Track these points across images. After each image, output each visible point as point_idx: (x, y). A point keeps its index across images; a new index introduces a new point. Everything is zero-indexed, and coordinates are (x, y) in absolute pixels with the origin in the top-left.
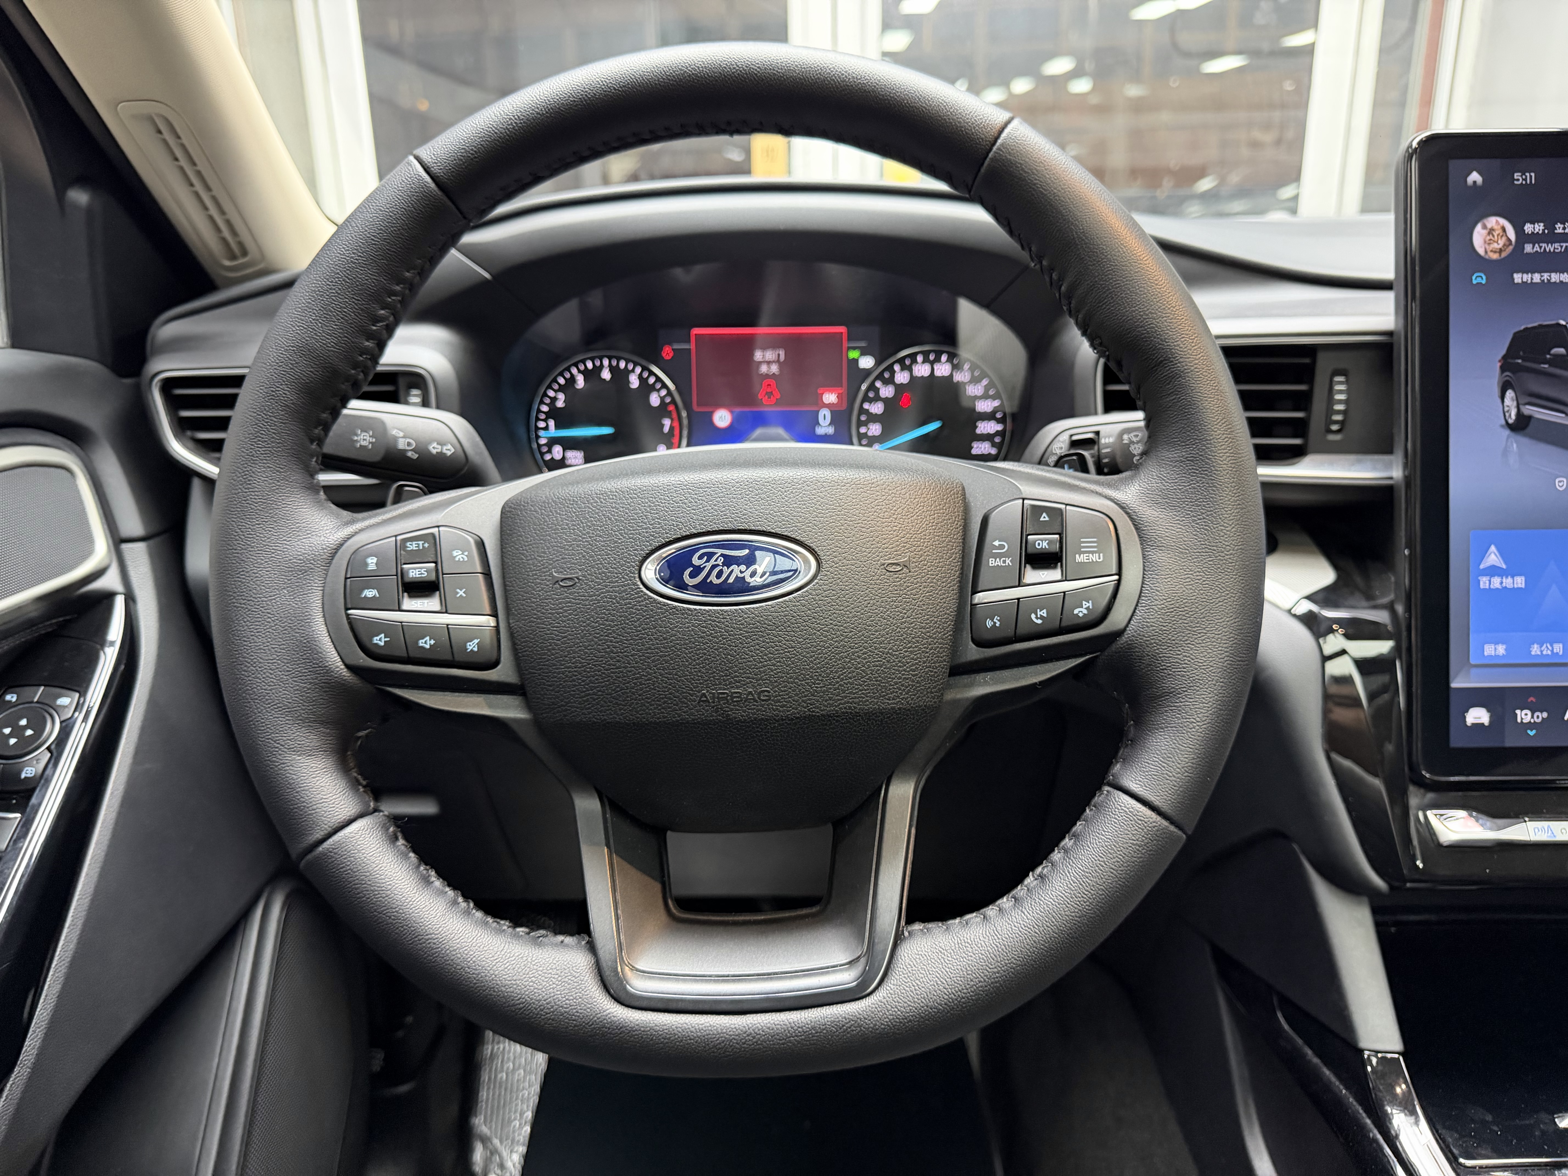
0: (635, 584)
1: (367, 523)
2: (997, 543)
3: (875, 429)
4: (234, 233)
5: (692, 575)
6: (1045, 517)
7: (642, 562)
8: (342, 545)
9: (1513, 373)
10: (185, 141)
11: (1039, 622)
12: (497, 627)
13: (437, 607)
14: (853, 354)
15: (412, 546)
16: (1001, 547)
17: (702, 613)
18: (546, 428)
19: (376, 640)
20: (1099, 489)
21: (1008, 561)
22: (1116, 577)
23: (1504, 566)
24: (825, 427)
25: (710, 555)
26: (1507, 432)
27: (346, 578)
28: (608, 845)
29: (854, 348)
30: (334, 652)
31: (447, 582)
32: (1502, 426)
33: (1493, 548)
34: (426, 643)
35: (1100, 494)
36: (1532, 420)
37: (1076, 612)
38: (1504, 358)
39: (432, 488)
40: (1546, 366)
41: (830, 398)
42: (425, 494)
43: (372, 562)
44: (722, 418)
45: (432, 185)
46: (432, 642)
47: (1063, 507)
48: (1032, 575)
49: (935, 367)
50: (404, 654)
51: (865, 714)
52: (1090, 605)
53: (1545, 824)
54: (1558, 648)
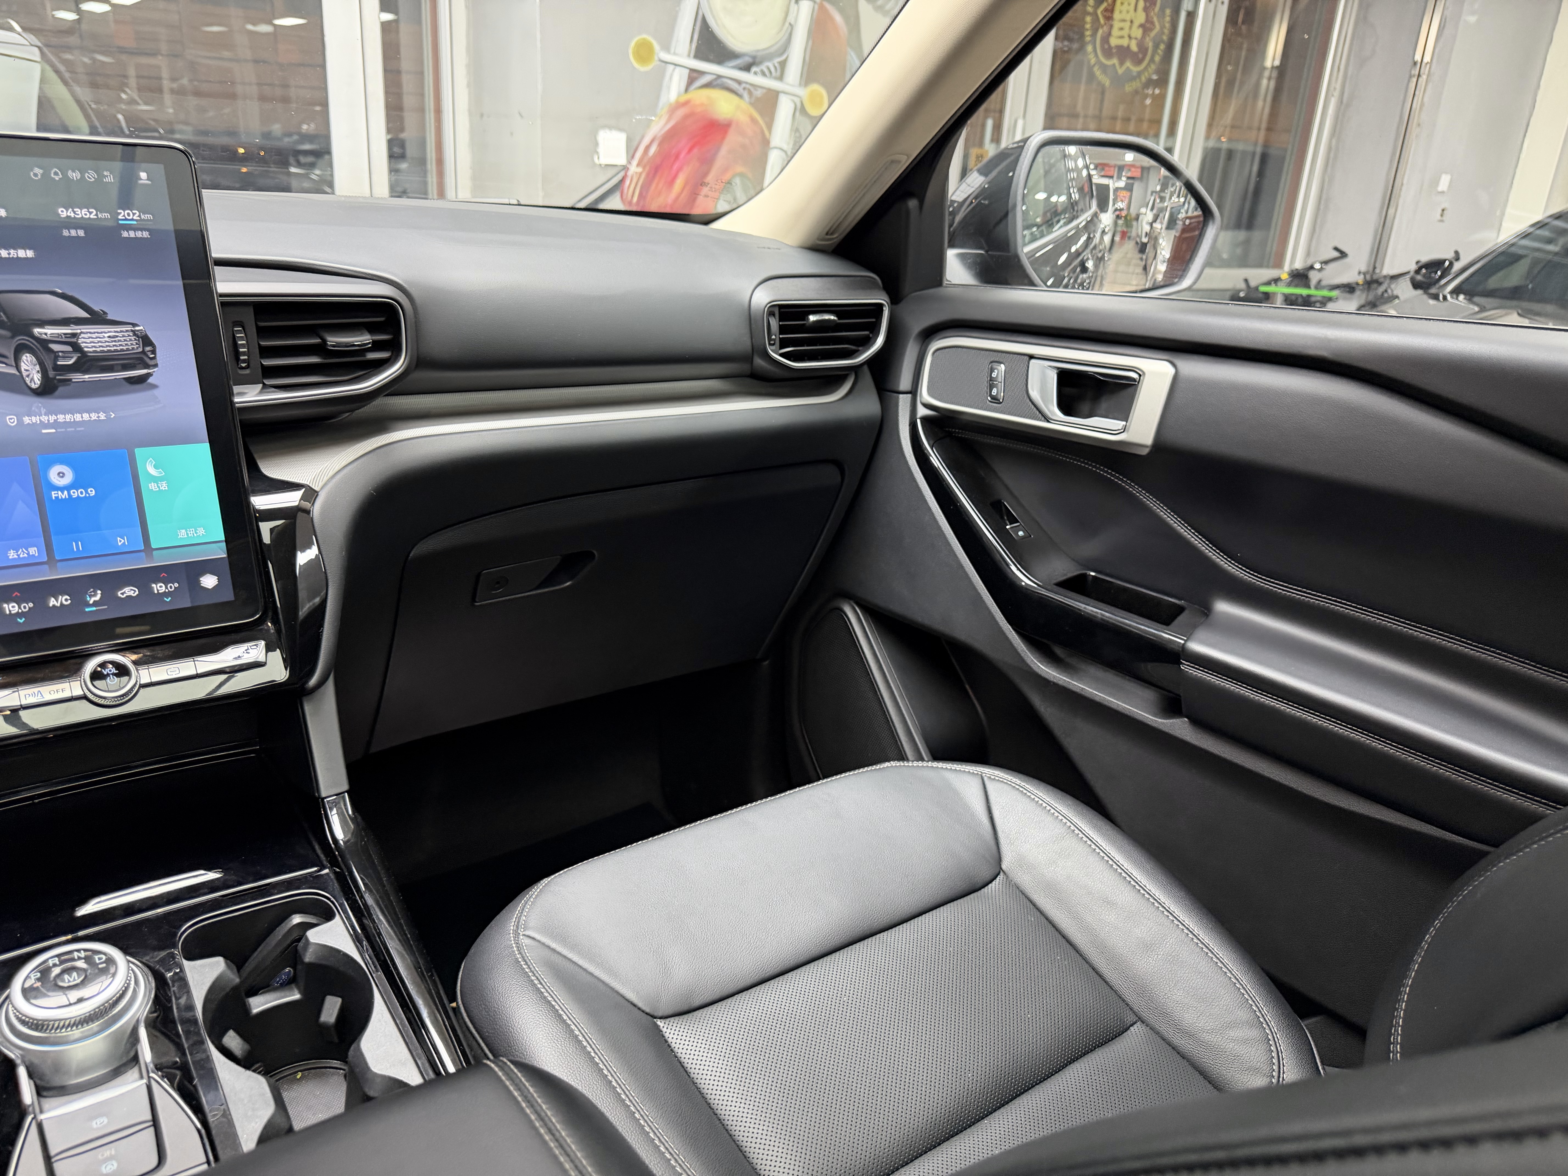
53: (36, 690)
54: (33, 551)
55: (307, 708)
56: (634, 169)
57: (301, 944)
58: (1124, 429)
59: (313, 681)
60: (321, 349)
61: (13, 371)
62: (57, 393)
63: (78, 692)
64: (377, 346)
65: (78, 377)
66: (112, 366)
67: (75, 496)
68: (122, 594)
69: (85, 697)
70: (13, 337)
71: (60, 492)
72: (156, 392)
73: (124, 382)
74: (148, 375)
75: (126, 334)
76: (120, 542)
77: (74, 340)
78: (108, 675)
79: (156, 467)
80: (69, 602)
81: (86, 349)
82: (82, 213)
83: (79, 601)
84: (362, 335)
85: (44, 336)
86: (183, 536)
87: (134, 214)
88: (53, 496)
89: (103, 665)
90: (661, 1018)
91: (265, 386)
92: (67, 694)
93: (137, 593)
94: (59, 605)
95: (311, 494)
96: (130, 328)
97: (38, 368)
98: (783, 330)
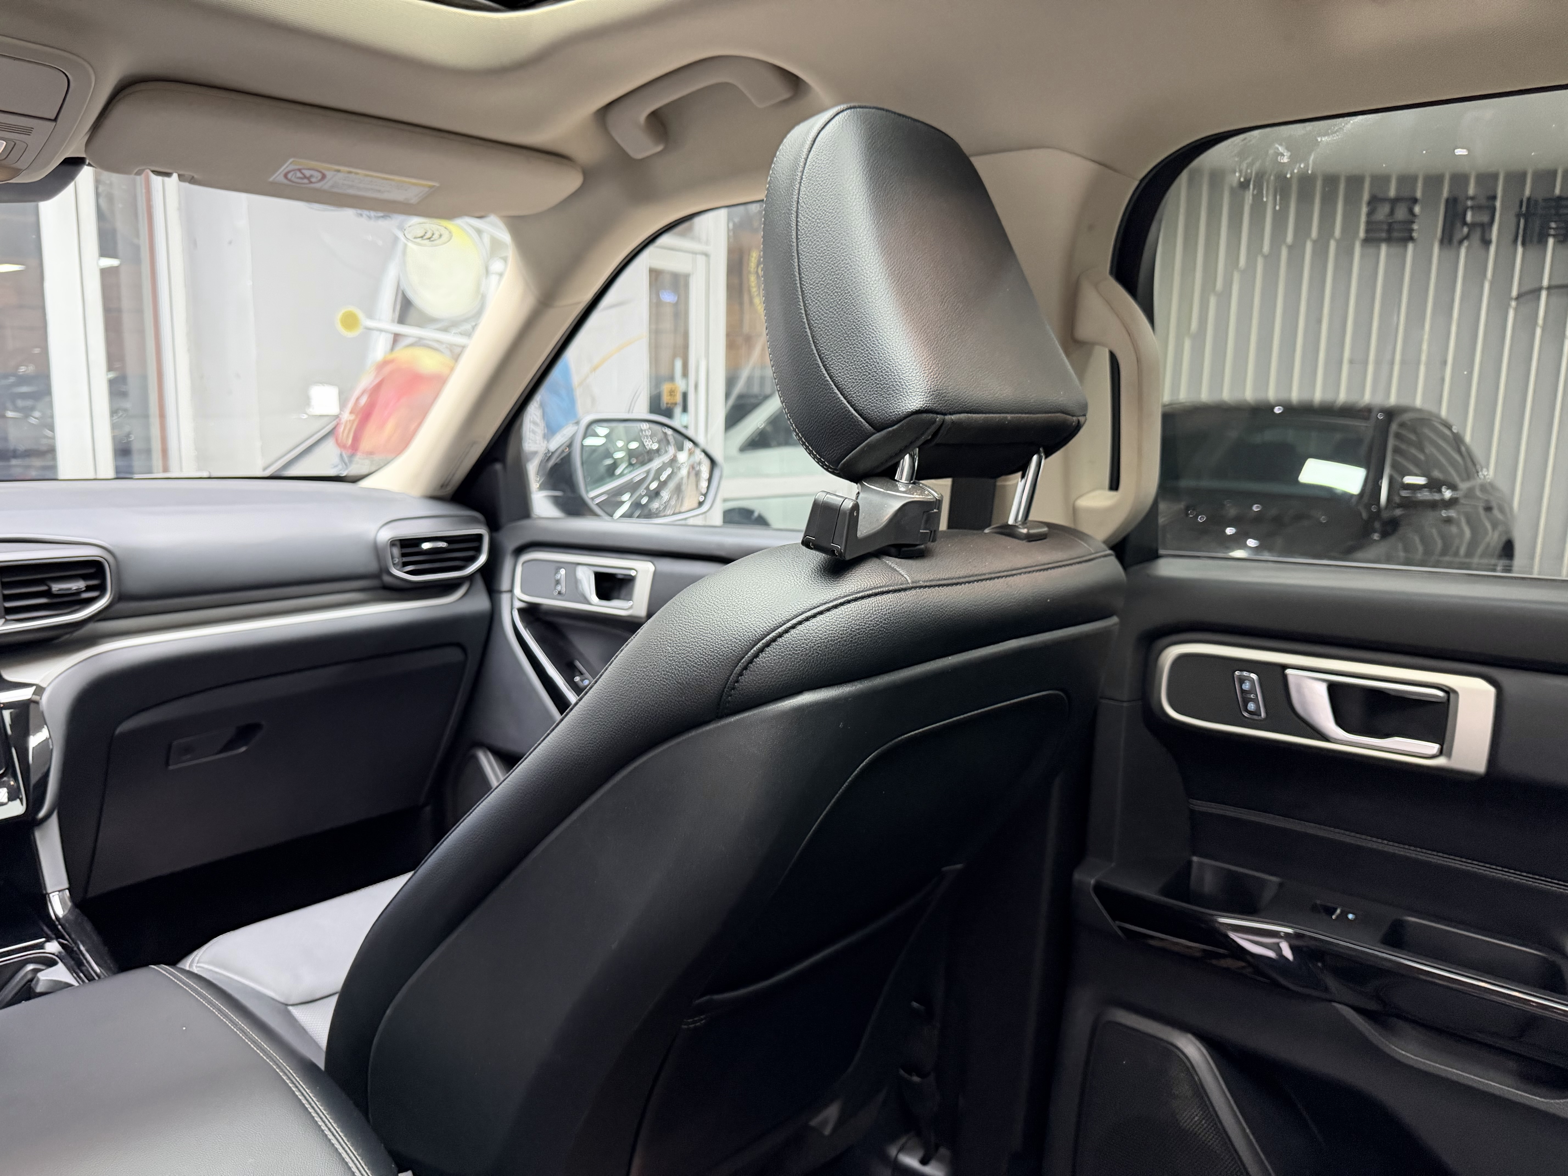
55: (38, 834)
56: (346, 416)
57: (34, 982)
58: (631, 608)
59: (41, 814)
60: (48, 593)
64: (89, 589)
84: (78, 582)
90: (293, 1005)
91: (7, 620)
95: (40, 690)
98: (403, 555)
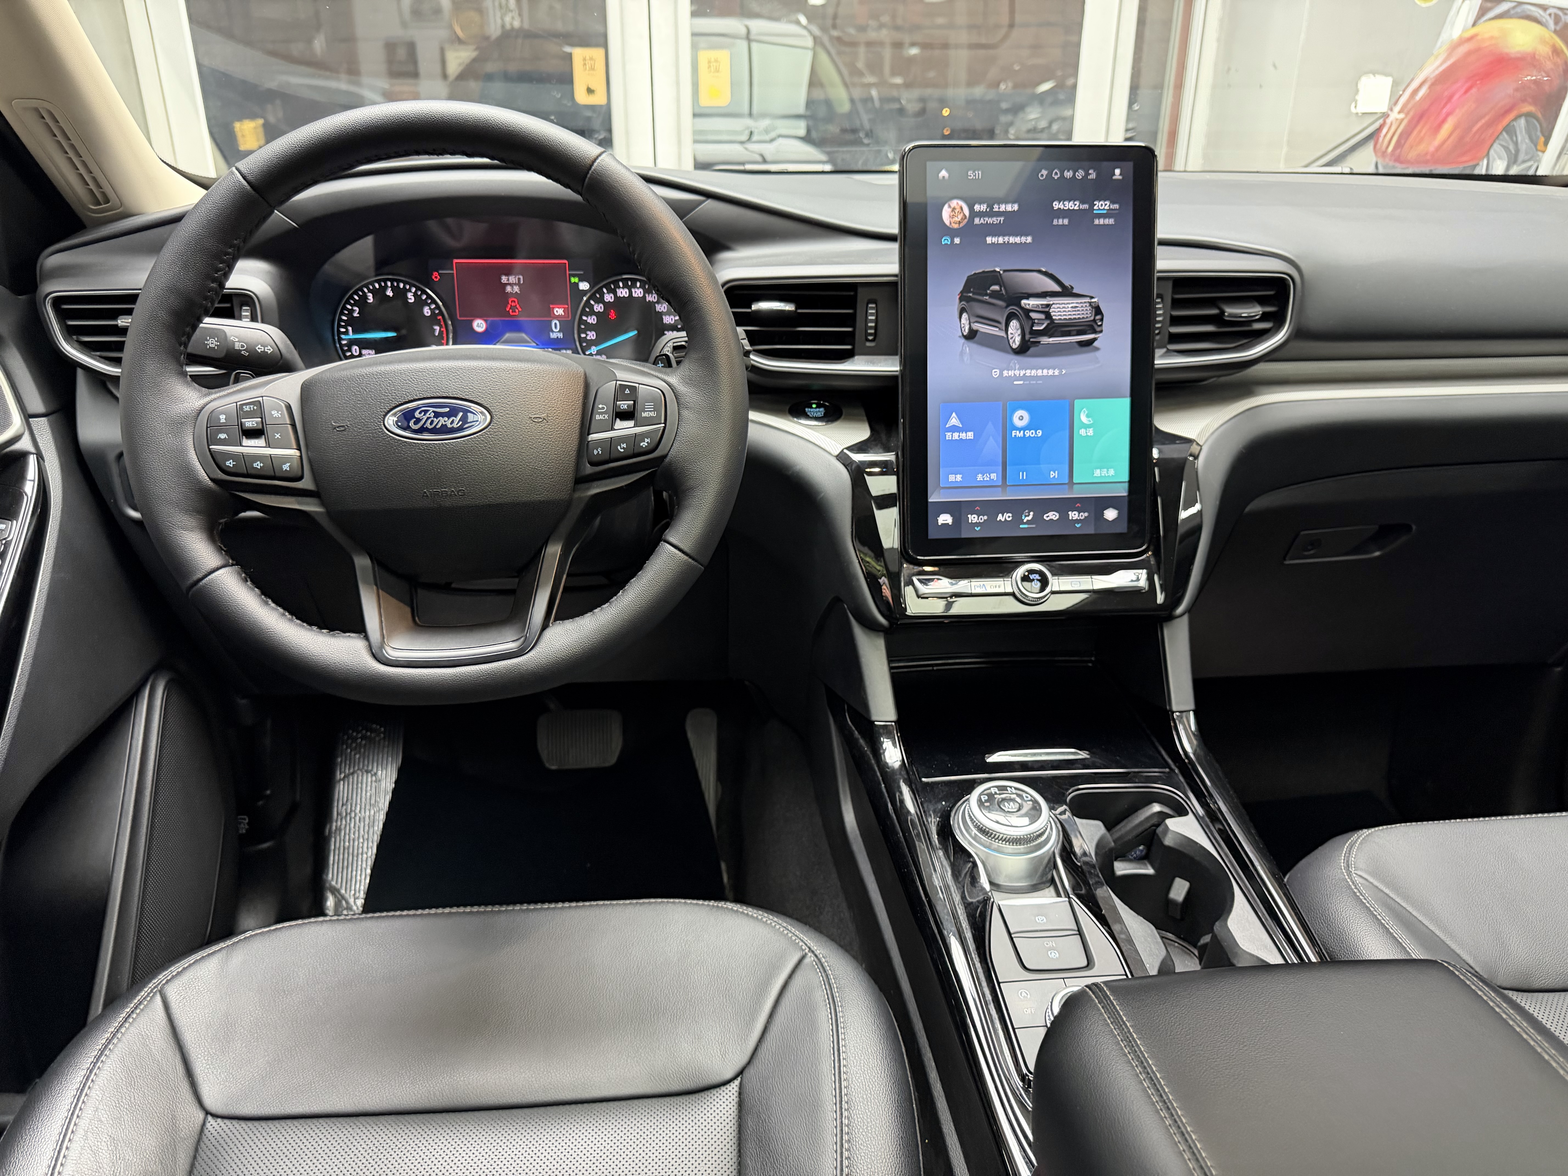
0: (381, 429)
1: (218, 395)
2: (600, 406)
3: (592, 335)
4: (99, 186)
5: (415, 423)
6: (627, 391)
7: (385, 416)
8: (203, 408)
9: (968, 302)
10: (62, 124)
11: (622, 450)
12: (301, 457)
13: (264, 445)
14: (574, 280)
15: (246, 408)
16: (603, 408)
17: (422, 445)
18: (346, 333)
19: (228, 463)
20: (660, 375)
21: (606, 416)
22: (663, 425)
23: (961, 426)
24: (556, 333)
25: (426, 412)
26: (963, 340)
27: (207, 427)
28: (376, 585)
29: (574, 276)
30: (202, 471)
31: (269, 430)
32: (960, 337)
33: (954, 414)
34: (258, 465)
35: (659, 378)
36: (978, 333)
37: (641, 444)
38: (962, 292)
39: (258, 374)
40: (987, 298)
41: (559, 311)
42: (254, 377)
43: (223, 418)
44: (479, 325)
45: (249, 187)
46: (262, 465)
47: (637, 385)
48: (619, 424)
49: (633, 290)
50: (245, 472)
51: (523, 503)
52: (649, 440)
53: (982, 583)
54: (993, 476)
56: (1395, 115)
57: (1160, 829)
59: (1176, 612)
60: (1218, 319)
61: (1003, 334)
62: (1029, 352)
63: (1009, 590)
64: (1265, 317)
65: (1045, 340)
66: (1070, 331)
67: (1027, 435)
68: (1048, 517)
69: (1013, 594)
70: (1007, 307)
71: (1018, 432)
72: (1098, 354)
73: (1076, 345)
74: (1095, 339)
75: (1084, 305)
76: (1053, 474)
77: (1047, 310)
78: (1033, 580)
79: (1088, 416)
80: (1011, 518)
81: (1054, 317)
82: (1070, 205)
83: (1018, 520)
84: (1254, 307)
85: (1027, 307)
86: (1099, 474)
87: (1106, 205)
88: (1013, 434)
89: (1031, 572)
90: (1507, 989)
92: (1001, 590)
93: (1057, 517)
94: (1003, 520)
95: (1195, 448)
96: (1088, 300)
97: (1019, 332)
